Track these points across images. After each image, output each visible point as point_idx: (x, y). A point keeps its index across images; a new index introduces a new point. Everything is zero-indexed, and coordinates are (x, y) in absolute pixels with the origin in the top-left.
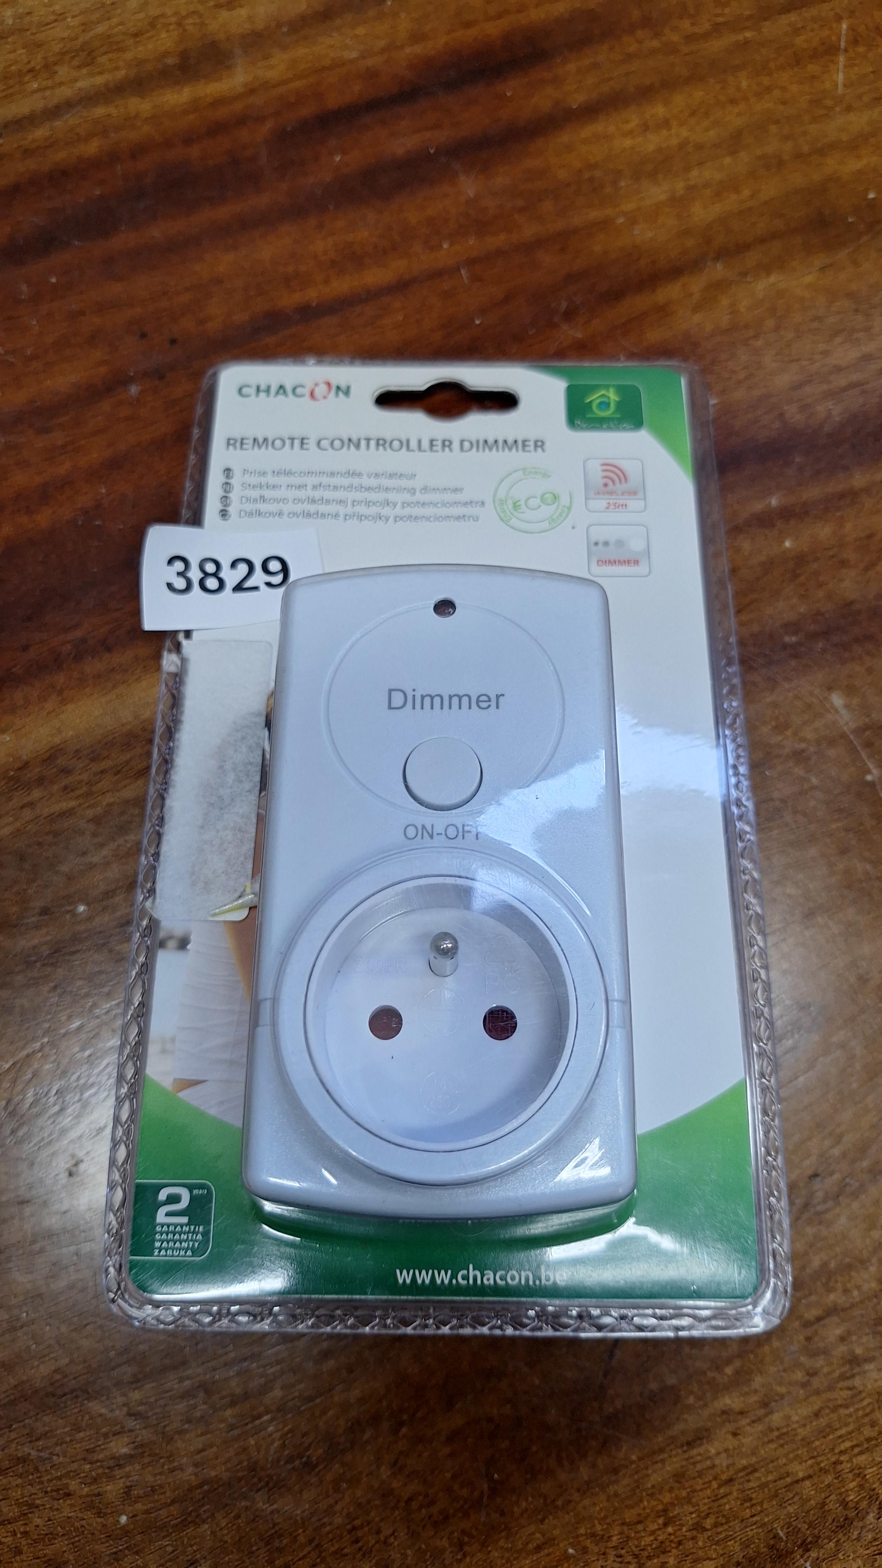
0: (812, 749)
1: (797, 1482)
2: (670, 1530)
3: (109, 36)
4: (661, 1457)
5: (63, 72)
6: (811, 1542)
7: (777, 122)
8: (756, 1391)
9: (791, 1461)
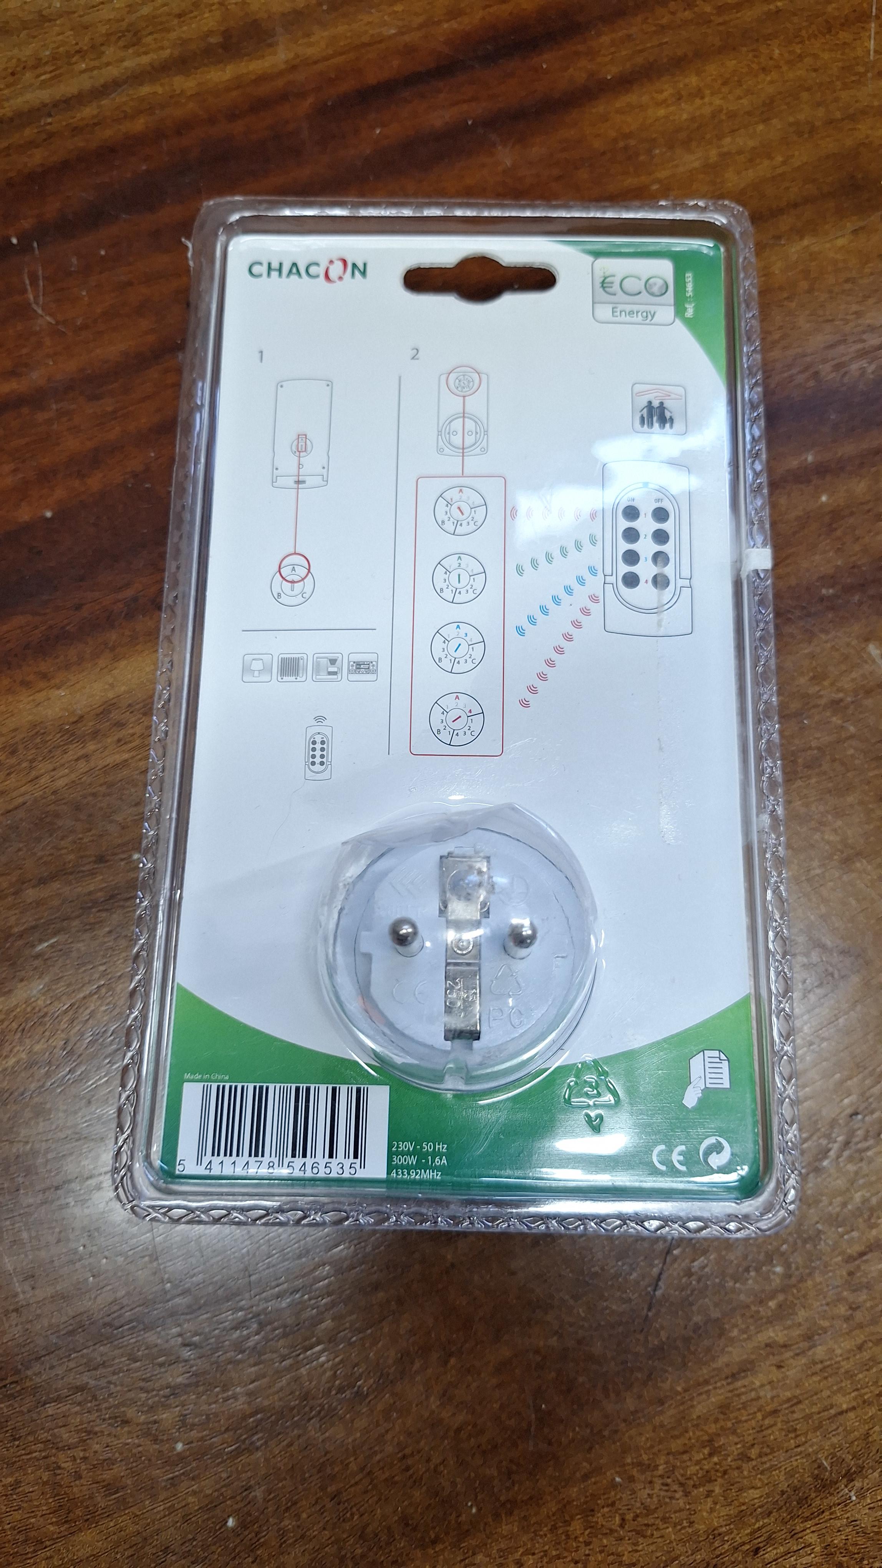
0: (849, 699)
1: (841, 1413)
2: (715, 1459)
3: (154, 17)
4: (706, 1389)
5: (110, 52)
6: (855, 1472)
7: (808, 89)
8: (800, 1325)
9: (834, 1393)
